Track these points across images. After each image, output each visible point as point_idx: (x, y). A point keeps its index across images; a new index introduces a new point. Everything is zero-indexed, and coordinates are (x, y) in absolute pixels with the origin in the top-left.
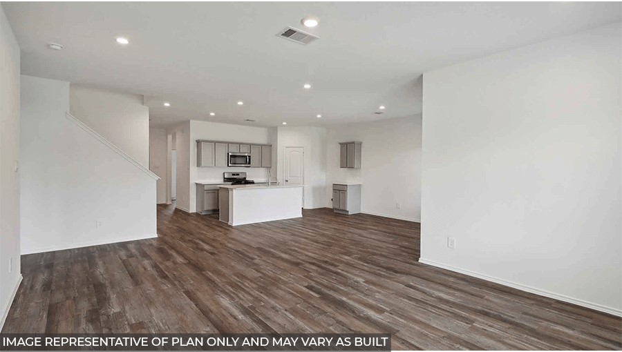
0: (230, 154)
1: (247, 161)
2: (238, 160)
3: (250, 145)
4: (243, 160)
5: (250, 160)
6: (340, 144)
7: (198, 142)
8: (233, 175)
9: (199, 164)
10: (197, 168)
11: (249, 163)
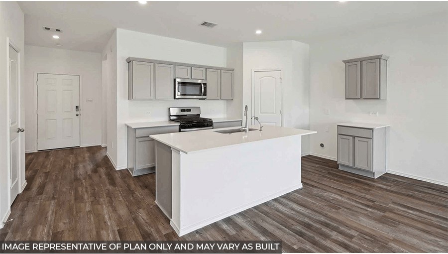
0: (178, 80)
1: (201, 90)
2: (189, 90)
3: (206, 68)
4: (195, 90)
5: (205, 88)
6: (343, 61)
7: (129, 61)
8: (182, 110)
9: (130, 97)
10: (127, 101)
11: (205, 94)
